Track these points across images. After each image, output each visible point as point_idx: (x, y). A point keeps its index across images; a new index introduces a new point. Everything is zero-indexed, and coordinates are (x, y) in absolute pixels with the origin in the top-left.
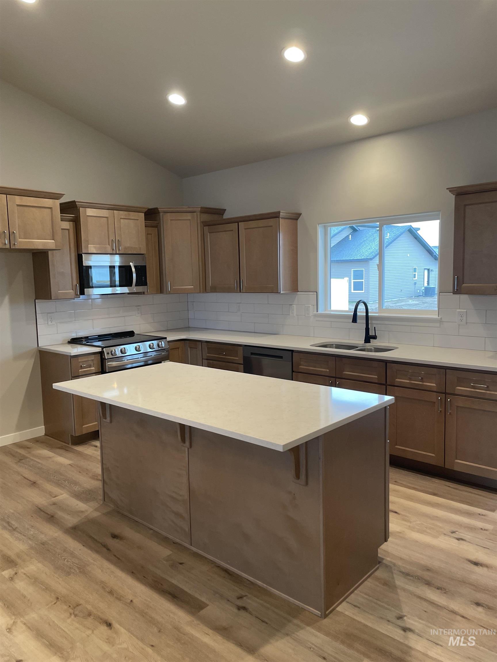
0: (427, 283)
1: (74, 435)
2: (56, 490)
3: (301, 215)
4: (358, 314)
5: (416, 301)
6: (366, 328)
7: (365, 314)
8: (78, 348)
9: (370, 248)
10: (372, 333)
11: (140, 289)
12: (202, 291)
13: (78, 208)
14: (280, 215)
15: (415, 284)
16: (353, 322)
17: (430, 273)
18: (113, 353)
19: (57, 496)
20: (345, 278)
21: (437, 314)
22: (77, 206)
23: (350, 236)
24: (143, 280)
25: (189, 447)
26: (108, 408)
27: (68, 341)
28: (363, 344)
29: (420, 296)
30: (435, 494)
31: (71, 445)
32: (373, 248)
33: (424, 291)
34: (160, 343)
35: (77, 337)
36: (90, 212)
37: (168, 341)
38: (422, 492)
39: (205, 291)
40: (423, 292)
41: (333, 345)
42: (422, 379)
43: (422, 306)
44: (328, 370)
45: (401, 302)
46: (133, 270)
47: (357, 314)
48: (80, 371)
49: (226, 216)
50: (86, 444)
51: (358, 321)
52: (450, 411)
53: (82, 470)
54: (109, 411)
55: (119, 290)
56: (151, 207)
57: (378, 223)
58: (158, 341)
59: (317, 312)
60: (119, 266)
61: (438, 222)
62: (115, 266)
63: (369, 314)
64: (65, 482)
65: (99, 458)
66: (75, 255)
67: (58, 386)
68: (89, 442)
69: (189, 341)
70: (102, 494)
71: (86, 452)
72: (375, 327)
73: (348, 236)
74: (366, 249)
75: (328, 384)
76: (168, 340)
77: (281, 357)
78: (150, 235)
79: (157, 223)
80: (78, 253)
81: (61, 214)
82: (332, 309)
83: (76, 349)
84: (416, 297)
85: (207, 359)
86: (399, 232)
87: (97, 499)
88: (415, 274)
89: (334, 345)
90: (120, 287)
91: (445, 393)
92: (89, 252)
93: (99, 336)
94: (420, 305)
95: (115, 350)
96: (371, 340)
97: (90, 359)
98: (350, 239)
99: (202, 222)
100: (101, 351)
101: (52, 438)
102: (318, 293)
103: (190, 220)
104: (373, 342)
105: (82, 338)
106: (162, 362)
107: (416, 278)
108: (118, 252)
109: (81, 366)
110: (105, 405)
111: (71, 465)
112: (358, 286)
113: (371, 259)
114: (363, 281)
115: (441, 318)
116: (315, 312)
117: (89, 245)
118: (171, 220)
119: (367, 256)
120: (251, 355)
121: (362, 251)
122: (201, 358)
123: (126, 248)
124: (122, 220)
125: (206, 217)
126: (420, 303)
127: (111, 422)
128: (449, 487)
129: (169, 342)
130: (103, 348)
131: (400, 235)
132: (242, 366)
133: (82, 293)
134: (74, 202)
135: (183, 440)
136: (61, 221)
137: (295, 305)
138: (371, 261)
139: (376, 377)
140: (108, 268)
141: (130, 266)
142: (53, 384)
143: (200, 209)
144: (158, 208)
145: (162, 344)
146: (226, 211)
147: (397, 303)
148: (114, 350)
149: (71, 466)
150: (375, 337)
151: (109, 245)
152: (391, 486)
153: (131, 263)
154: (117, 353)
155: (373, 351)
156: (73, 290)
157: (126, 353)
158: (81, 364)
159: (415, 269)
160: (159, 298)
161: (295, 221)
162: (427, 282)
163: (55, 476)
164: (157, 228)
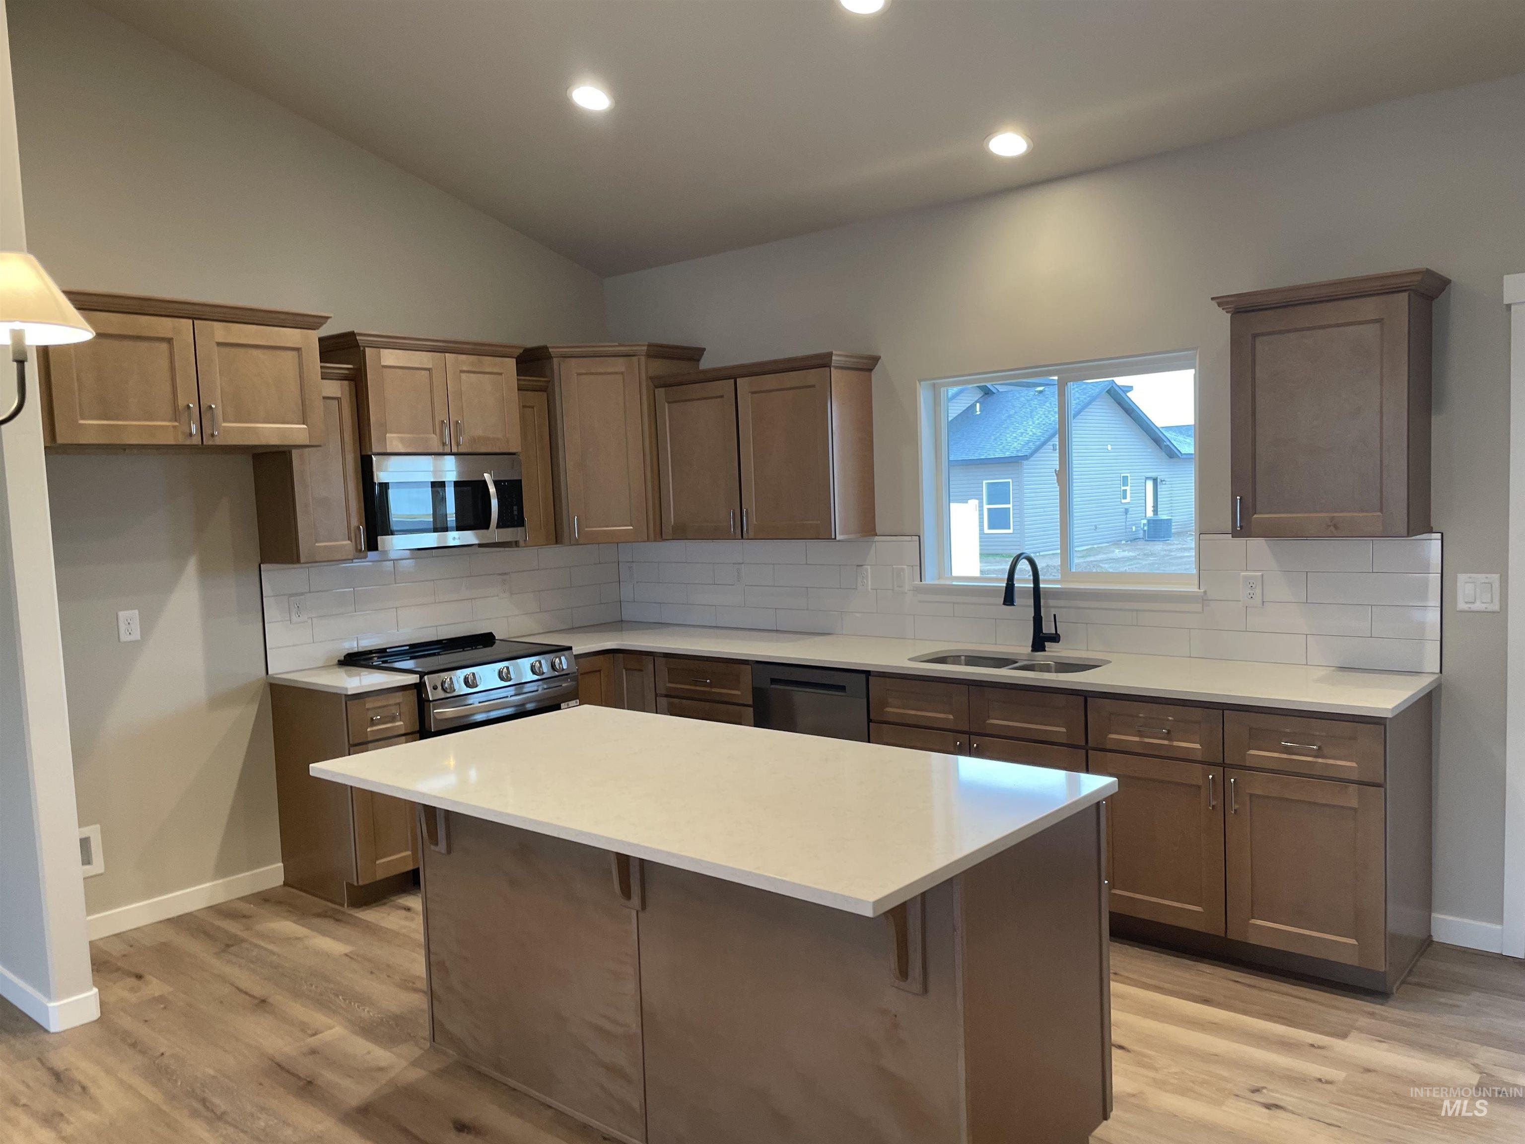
0: (1152, 509)
1: (356, 884)
2: (317, 1018)
3: (880, 360)
4: (1016, 585)
5: (1129, 551)
6: (1034, 617)
7: (1032, 585)
8: (362, 677)
9: (1022, 433)
10: (1048, 628)
11: (508, 534)
12: (652, 535)
13: (362, 348)
14: (833, 361)
15: (1126, 511)
16: (1005, 603)
17: (1159, 486)
18: (446, 685)
19: (320, 1033)
20: (969, 501)
21: (1196, 582)
22: (358, 343)
23: (978, 405)
24: (516, 513)
25: (640, 909)
26: (443, 820)
27: (339, 661)
28: (1028, 654)
29: (1137, 539)
30: (1206, 1001)
31: (348, 906)
32: (1031, 433)
33: (1146, 528)
34: (557, 659)
35: (361, 650)
36: (390, 357)
37: (575, 656)
38: (1176, 997)
39: (660, 535)
40: (1144, 531)
41: (960, 656)
42: (1169, 732)
43: (1144, 563)
44: (951, 717)
45: (1097, 555)
46: (492, 489)
47: (1013, 585)
48: (369, 730)
49: (706, 363)
50: (384, 904)
51: (1017, 601)
52: (1237, 807)
53: (376, 968)
54: (443, 826)
55: (454, 538)
56: (531, 343)
57: (1056, 378)
58: (551, 656)
59: (921, 581)
60: (455, 482)
61: (1191, 372)
62: (444, 482)
63: (1041, 586)
64: (338, 997)
65: (421, 938)
66: (355, 458)
67: (322, 769)
68: (392, 899)
69: (624, 653)
70: (428, 1024)
71: (384, 924)
72: (1055, 616)
73: (973, 406)
74: (1014, 435)
75: (952, 749)
76: (574, 653)
77: (842, 688)
78: (530, 409)
79: (545, 381)
80: (363, 453)
81: (321, 362)
82: (954, 574)
83: (358, 678)
84: (1129, 542)
85: (666, 696)
86: (1088, 395)
87: (415, 1037)
88: (1126, 490)
89: (963, 658)
90: (457, 530)
91: (1223, 765)
92: (388, 451)
93: (412, 646)
94: (1139, 559)
95: (451, 679)
96: (1046, 644)
97: (392, 702)
98: (978, 413)
99: (651, 378)
100: (418, 681)
101: (301, 890)
102: (921, 537)
103: (622, 373)
104: (1050, 649)
105: (371, 652)
106: (563, 705)
107: (1128, 500)
108: (454, 450)
109: (372, 719)
110: (435, 812)
111: (350, 955)
112: (998, 519)
113: (1026, 458)
114: (1010, 508)
115: (1205, 592)
116: (917, 582)
117: (388, 435)
118: (579, 374)
119: (1018, 451)
120: (771, 684)
121: (1006, 440)
122: (654, 693)
123: (474, 440)
124: (464, 376)
125: (660, 367)
126: (1138, 555)
127: (449, 851)
128: (1237, 982)
129: (577, 657)
130: (422, 675)
131: (1089, 403)
132: (751, 709)
133: (372, 546)
134: (352, 335)
135: (626, 892)
136: (322, 379)
137: (869, 567)
138: (1025, 462)
139: (1064, 730)
140: (428, 487)
141: (485, 482)
142: (311, 765)
143: (646, 348)
144: (548, 346)
145: (561, 662)
146: (705, 353)
147: (1087, 557)
148: (448, 680)
149: (351, 958)
150: (1055, 638)
151: (434, 433)
152: (1115, 987)
153: (485, 474)
154: (456, 686)
155: (1053, 669)
156: (350, 539)
157: (477, 686)
158: (370, 714)
159: (1125, 478)
160: (553, 555)
161: (867, 373)
162: (1153, 507)
163: (311, 985)
164: (545, 394)
